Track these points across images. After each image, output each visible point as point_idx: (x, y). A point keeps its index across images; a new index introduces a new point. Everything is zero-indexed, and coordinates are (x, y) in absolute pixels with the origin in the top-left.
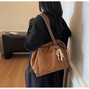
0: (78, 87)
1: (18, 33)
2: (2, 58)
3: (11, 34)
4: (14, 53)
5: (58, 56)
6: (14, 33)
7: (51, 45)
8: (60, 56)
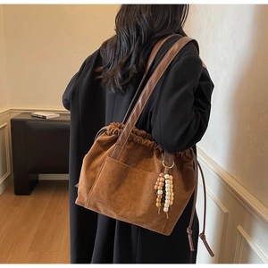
1: (58, 115)
2: (6, 190)
5: (160, 192)
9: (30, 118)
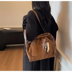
0: (68, 71)
1: (11, 29)
3: (5, 29)
4: (7, 46)
6: (8, 29)
7: (42, 37)
8: (47, 48)
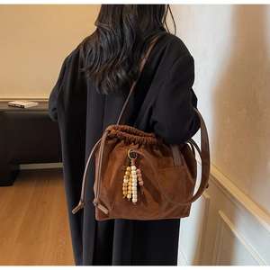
1: (37, 104)
9: (7, 108)
